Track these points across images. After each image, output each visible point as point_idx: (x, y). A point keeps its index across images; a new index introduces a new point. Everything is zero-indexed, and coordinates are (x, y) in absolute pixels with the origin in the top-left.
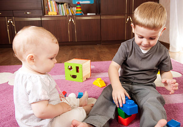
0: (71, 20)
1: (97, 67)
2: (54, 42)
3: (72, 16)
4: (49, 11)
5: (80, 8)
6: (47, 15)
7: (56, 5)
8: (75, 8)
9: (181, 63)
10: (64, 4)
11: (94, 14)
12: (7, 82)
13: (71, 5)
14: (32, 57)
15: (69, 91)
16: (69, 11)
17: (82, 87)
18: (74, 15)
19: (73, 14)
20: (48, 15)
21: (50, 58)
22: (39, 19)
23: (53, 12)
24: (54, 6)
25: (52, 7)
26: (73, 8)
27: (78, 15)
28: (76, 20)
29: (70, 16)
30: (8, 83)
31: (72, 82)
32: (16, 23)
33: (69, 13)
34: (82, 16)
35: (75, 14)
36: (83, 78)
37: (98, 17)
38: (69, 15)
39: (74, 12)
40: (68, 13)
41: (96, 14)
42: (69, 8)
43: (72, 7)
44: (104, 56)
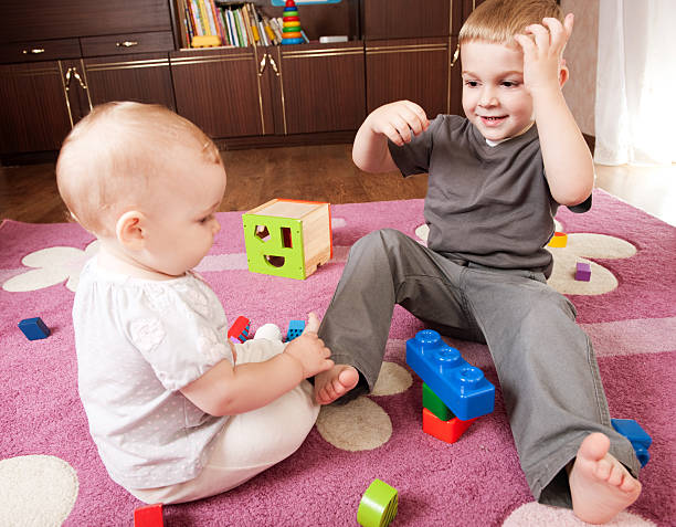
0: (268, 60)
1: (354, 225)
2: (210, 160)
3: (271, 49)
4: (195, 34)
5: (295, 19)
6: (190, 49)
7: (217, 12)
8: (280, 20)
9: (632, 207)
10: (244, 8)
11: (344, 39)
12: (62, 280)
13: (267, 10)
14: (137, 221)
15: (260, 313)
16: (258, 29)
17: (300, 297)
18: (276, 43)
19: (273, 42)
20: (192, 47)
21: (197, 218)
22: (163, 62)
23: (206, 37)
24: (211, 14)
25: (205, 21)
26: (274, 19)
27: (290, 45)
28: (282, 60)
29: (263, 49)
30: (67, 285)
31: (270, 278)
32: (92, 78)
33: (261, 40)
34: (301, 45)
35: (280, 39)
36: (305, 266)
37: (358, 50)
38: (259, 44)
39: (277, 32)
40: (257, 39)
41: (350, 39)
42: (260, 19)
43: (271, 18)
44: (377, 181)
